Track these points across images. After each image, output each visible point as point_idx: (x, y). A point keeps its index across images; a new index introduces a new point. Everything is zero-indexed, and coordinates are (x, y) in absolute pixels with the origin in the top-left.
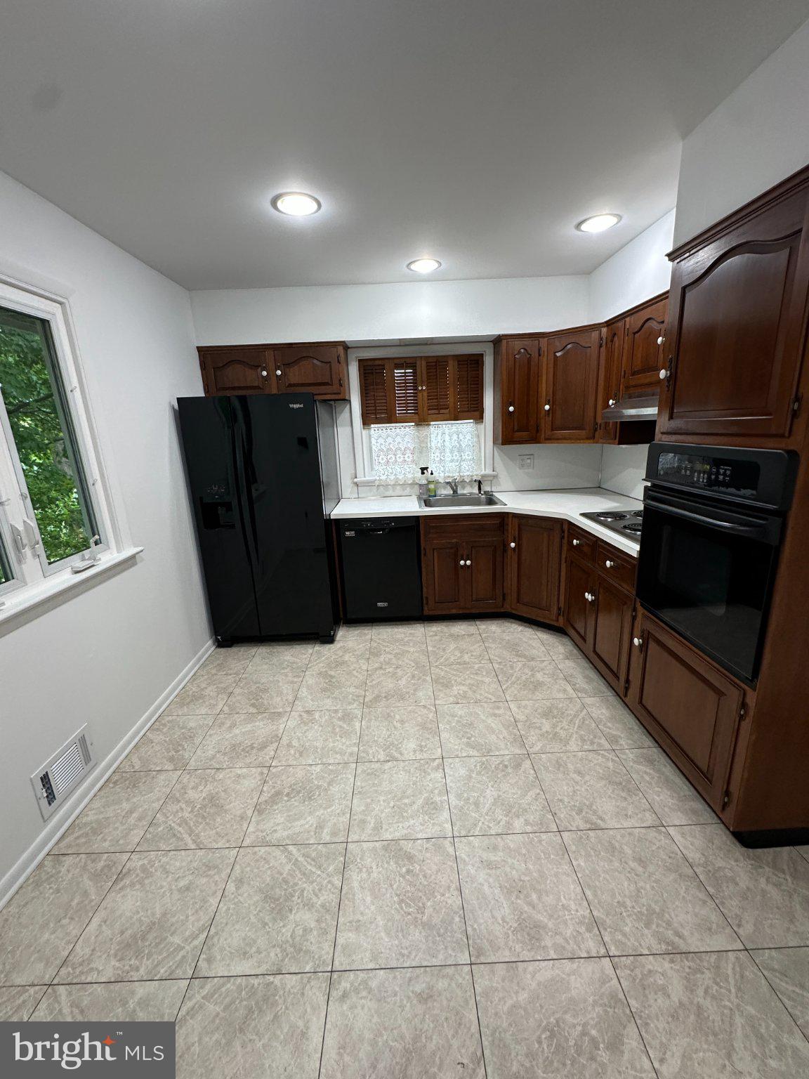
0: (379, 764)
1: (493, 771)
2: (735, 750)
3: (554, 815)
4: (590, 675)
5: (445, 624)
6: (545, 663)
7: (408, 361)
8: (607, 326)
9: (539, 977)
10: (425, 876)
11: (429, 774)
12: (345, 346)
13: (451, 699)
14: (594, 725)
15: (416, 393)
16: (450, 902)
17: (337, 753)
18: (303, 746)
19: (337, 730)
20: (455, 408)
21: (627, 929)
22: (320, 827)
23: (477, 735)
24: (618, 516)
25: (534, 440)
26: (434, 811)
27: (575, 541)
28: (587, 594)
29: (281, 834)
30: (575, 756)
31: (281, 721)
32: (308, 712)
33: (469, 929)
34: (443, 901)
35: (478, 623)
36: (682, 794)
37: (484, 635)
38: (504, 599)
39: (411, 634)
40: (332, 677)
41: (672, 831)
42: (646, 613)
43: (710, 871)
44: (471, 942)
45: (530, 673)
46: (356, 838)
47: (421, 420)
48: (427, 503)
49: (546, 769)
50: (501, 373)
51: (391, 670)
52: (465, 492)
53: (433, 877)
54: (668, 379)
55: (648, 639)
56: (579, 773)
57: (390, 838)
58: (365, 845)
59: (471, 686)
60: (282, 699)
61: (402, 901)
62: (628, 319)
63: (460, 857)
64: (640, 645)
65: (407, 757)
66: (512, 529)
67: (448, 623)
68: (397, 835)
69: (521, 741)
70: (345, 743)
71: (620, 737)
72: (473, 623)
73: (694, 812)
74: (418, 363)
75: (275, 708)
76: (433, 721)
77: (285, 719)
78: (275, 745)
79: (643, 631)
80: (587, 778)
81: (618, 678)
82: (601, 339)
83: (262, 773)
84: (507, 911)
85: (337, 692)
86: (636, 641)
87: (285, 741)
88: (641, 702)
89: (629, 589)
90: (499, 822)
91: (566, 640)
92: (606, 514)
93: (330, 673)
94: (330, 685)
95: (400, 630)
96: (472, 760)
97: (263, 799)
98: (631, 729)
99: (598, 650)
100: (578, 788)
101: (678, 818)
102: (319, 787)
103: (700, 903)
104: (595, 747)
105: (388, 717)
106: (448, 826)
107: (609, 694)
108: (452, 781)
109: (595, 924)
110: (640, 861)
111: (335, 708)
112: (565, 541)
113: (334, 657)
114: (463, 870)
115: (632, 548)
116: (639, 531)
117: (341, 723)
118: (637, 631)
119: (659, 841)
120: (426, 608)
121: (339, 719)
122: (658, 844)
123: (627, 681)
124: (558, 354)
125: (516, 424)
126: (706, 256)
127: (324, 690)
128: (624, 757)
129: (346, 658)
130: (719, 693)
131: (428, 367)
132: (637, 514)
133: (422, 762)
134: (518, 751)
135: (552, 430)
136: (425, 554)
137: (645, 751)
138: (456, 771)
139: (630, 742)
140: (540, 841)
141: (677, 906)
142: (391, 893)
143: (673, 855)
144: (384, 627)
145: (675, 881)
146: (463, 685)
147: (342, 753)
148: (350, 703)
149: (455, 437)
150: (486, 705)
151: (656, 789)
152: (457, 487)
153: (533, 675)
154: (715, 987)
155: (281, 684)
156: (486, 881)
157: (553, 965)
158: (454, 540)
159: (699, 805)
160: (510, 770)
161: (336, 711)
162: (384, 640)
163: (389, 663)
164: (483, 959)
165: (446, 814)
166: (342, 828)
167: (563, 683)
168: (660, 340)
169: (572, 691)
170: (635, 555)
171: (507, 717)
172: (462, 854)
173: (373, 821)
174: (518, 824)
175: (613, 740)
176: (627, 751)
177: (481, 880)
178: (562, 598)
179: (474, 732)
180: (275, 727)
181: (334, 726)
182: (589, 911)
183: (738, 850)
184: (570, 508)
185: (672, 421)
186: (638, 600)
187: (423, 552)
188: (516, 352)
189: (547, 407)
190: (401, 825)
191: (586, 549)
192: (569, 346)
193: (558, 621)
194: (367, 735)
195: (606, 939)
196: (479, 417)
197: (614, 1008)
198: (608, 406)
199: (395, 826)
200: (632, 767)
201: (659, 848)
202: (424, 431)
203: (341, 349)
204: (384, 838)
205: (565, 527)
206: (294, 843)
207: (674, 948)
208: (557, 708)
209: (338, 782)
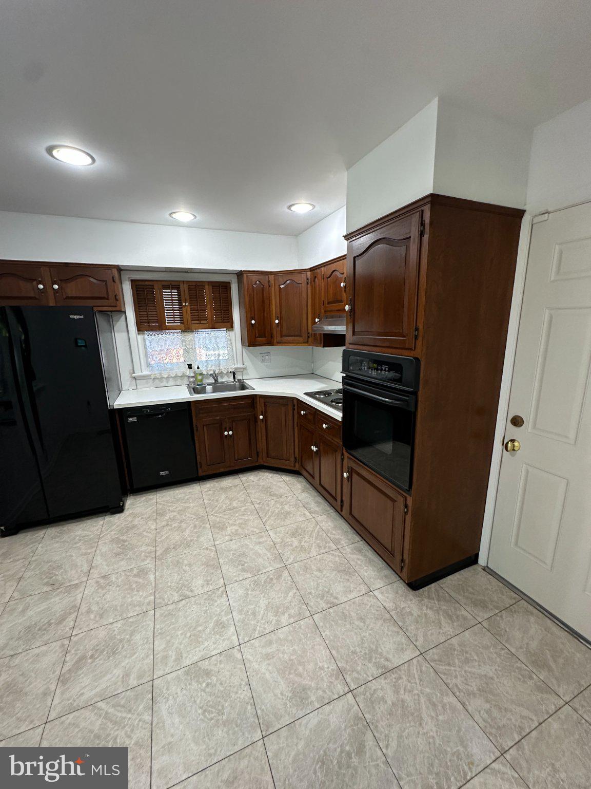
0: (174, 604)
1: (263, 586)
2: (404, 534)
3: (307, 604)
4: (319, 501)
5: (215, 480)
6: (290, 498)
7: (173, 283)
8: (311, 271)
9: (310, 726)
10: (221, 684)
11: (216, 601)
12: (119, 269)
13: (227, 538)
14: (325, 535)
15: (181, 308)
16: (242, 697)
17: (135, 606)
18: (102, 609)
19: (134, 586)
20: (212, 320)
21: (359, 668)
22: (127, 675)
23: (249, 562)
24: (327, 393)
25: (270, 343)
26: (223, 629)
27: (302, 412)
28: (312, 447)
29: (88, 694)
30: (315, 559)
31: (78, 592)
32: (104, 577)
33: (259, 711)
34: (238, 697)
35: (240, 476)
36: (379, 567)
37: (245, 485)
38: (258, 456)
39: (190, 493)
40: (124, 541)
41: (376, 593)
42: (349, 455)
43: (398, 612)
44: (261, 721)
45: (281, 507)
46: (160, 673)
47: (187, 328)
48: (196, 391)
49: (298, 573)
50: (244, 295)
51: (176, 525)
52: (223, 380)
53: (228, 682)
54: (350, 311)
55: (352, 473)
56: (319, 570)
57: (190, 663)
58: (169, 677)
59: (240, 525)
60: (77, 571)
61: (205, 711)
62: (322, 269)
63: (246, 659)
64: (348, 477)
65: (196, 592)
66: (260, 406)
67: (218, 480)
68: (196, 659)
69: (279, 557)
70: (142, 595)
71: (341, 539)
72: (237, 476)
73: (386, 576)
74: (181, 286)
75: (70, 581)
76: (215, 559)
77: (81, 589)
78: (74, 616)
79: (348, 468)
80: (325, 572)
81: (336, 500)
82: (308, 279)
83: (63, 645)
84: (284, 686)
85: (130, 553)
86: (345, 475)
87: (84, 609)
88: (351, 513)
89: (339, 441)
90: (271, 623)
91: (301, 479)
92: (319, 393)
93: (121, 538)
94: (123, 548)
95: (180, 491)
96: (248, 581)
97: (66, 668)
98: (346, 532)
99: (322, 483)
100: (320, 581)
101: (379, 584)
102: (121, 641)
103: (396, 634)
104: (327, 550)
105: (178, 563)
106: (235, 637)
107: (331, 511)
108: (234, 602)
109: (340, 673)
110: (361, 619)
111: (130, 568)
112: (296, 411)
113: (124, 523)
114: (250, 668)
115: (338, 415)
116: (340, 403)
117: (136, 579)
118: (345, 469)
119: (370, 602)
120: (200, 471)
121: (135, 576)
122: (370, 604)
123: (342, 501)
124: (282, 286)
125: (257, 332)
126: (364, 241)
127: (117, 554)
128: (344, 552)
129: (136, 522)
130: (393, 501)
131: (190, 289)
132: (338, 391)
133: (209, 593)
134: (279, 566)
135: (281, 337)
136: (197, 430)
137: (356, 544)
138: (236, 592)
139: (347, 541)
140: (300, 627)
141: (384, 641)
142: (196, 708)
143: (378, 609)
144: (166, 491)
145: (382, 625)
146: (235, 525)
147: (140, 604)
148: (143, 560)
149: (213, 341)
150: (252, 537)
151: (365, 568)
152: (217, 377)
153: (283, 508)
154: (409, 684)
155: (74, 558)
156: (267, 670)
157: (318, 713)
158: (219, 418)
159: (388, 572)
160: (275, 581)
161: (131, 570)
162: (168, 502)
163: (173, 519)
164: (271, 730)
165: (232, 629)
166: (147, 670)
167: (302, 509)
168: (342, 284)
169: (309, 514)
170: (340, 419)
171: (269, 542)
172: (247, 656)
173: (174, 653)
174: (284, 619)
175: (336, 542)
176: (346, 547)
177: (263, 671)
178: (297, 450)
179: (247, 559)
180: (72, 599)
181: (130, 583)
182: (335, 664)
183: (411, 593)
184: (297, 389)
185: (354, 336)
186: (344, 448)
187: (195, 429)
188: (254, 283)
189: (277, 321)
190: (197, 649)
191: (310, 417)
192: (288, 282)
193: (295, 467)
194: (161, 583)
195: (348, 679)
196: (231, 327)
197: (358, 725)
198: (315, 323)
199: (193, 651)
200: (350, 557)
201: (370, 607)
202: (189, 336)
203: (115, 271)
204: (185, 665)
205: (295, 402)
206: (103, 698)
207: (386, 669)
208: (300, 528)
209: (139, 630)
